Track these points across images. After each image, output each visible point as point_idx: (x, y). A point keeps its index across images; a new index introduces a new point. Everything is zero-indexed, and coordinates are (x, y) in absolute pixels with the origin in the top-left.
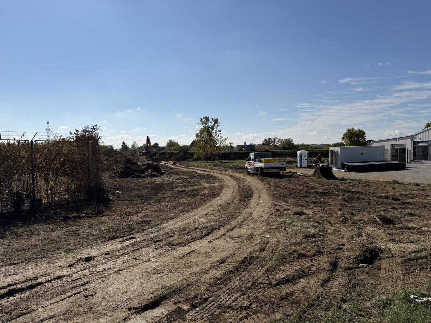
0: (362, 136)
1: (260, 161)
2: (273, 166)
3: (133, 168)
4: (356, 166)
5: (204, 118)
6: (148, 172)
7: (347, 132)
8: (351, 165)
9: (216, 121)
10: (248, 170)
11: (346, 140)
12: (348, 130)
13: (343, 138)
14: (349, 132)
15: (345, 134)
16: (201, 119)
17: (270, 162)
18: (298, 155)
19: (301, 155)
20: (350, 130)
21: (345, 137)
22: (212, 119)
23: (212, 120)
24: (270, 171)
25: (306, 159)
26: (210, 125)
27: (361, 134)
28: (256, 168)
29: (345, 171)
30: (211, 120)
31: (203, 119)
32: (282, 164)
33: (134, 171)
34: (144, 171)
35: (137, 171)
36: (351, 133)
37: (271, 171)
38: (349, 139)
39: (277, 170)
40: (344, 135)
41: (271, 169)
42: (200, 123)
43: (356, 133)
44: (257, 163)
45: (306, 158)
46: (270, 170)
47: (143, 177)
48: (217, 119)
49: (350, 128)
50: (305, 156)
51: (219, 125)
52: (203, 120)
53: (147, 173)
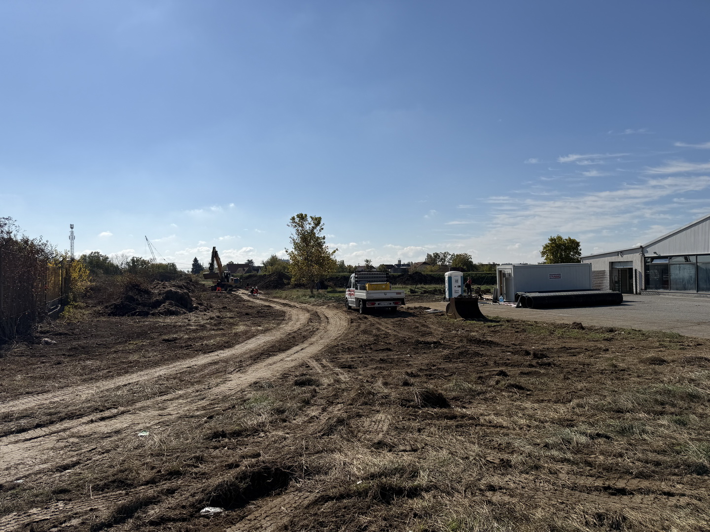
0: (574, 249)
1: (364, 288)
2: (382, 296)
3: (137, 300)
4: (534, 298)
5: (298, 216)
6: (164, 306)
7: (550, 242)
8: (526, 296)
9: (317, 221)
10: (348, 304)
11: (548, 255)
12: (552, 240)
13: (543, 253)
14: (553, 243)
15: (546, 245)
16: (293, 219)
17: (379, 290)
18: (446, 279)
19: (450, 278)
20: (555, 240)
21: (546, 250)
22: (311, 217)
23: (311, 219)
24: (376, 305)
25: (460, 286)
26: (308, 227)
27: (574, 245)
28: (357, 299)
29: (518, 307)
30: (309, 220)
31: (296, 217)
32: (398, 293)
33: (139, 304)
34: (158, 304)
35: (144, 305)
36: (557, 245)
37: (379, 304)
38: (553, 254)
39: (390, 304)
40: (545, 248)
41: (379, 302)
42: (290, 224)
43: (564, 245)
44: (359, 291)
45: (460, 284)
46: (377, 303)
47: (153, 314)
48: (320, 218)
49: (555, 236)
50: (457, 281)
51: (322, 229)
52: (297, 220)
53: (161, 309)
